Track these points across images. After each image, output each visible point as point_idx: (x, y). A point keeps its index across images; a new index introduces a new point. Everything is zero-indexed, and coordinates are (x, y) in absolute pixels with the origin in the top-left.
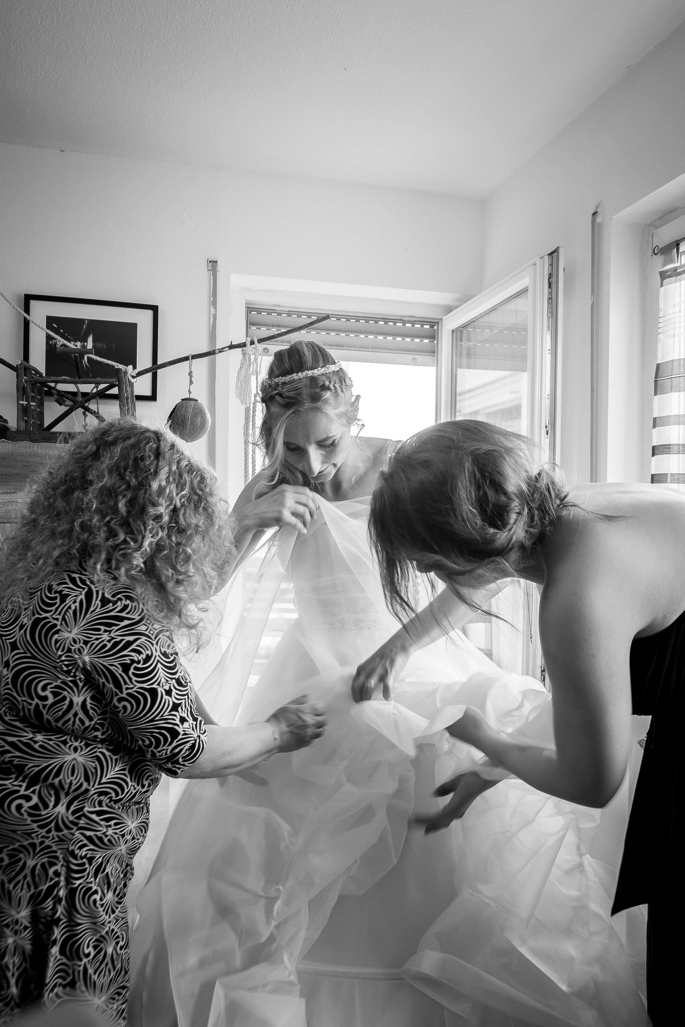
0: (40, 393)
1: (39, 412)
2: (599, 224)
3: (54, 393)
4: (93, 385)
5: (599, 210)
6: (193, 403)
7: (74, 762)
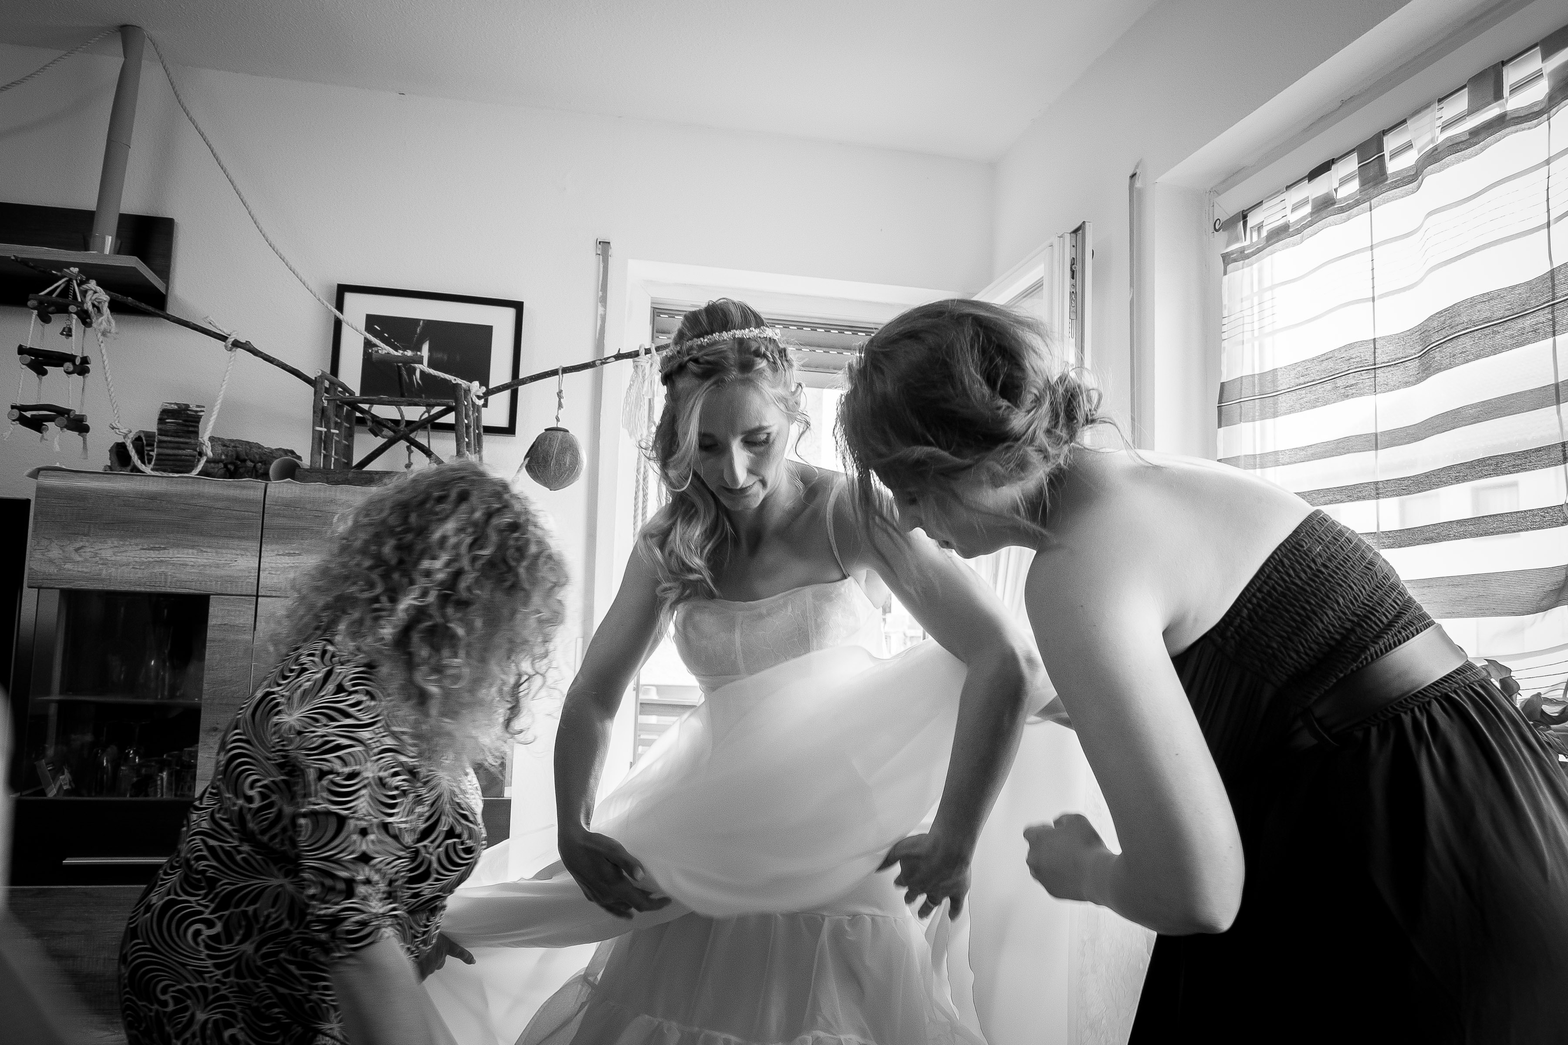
0: (349, 417)
1: (346, 445)
2: (1140, 192)
3: (368, 419)
4: (424, 409)
5: (1138, 171)
6: (560, 434)
7: (280, 889)
